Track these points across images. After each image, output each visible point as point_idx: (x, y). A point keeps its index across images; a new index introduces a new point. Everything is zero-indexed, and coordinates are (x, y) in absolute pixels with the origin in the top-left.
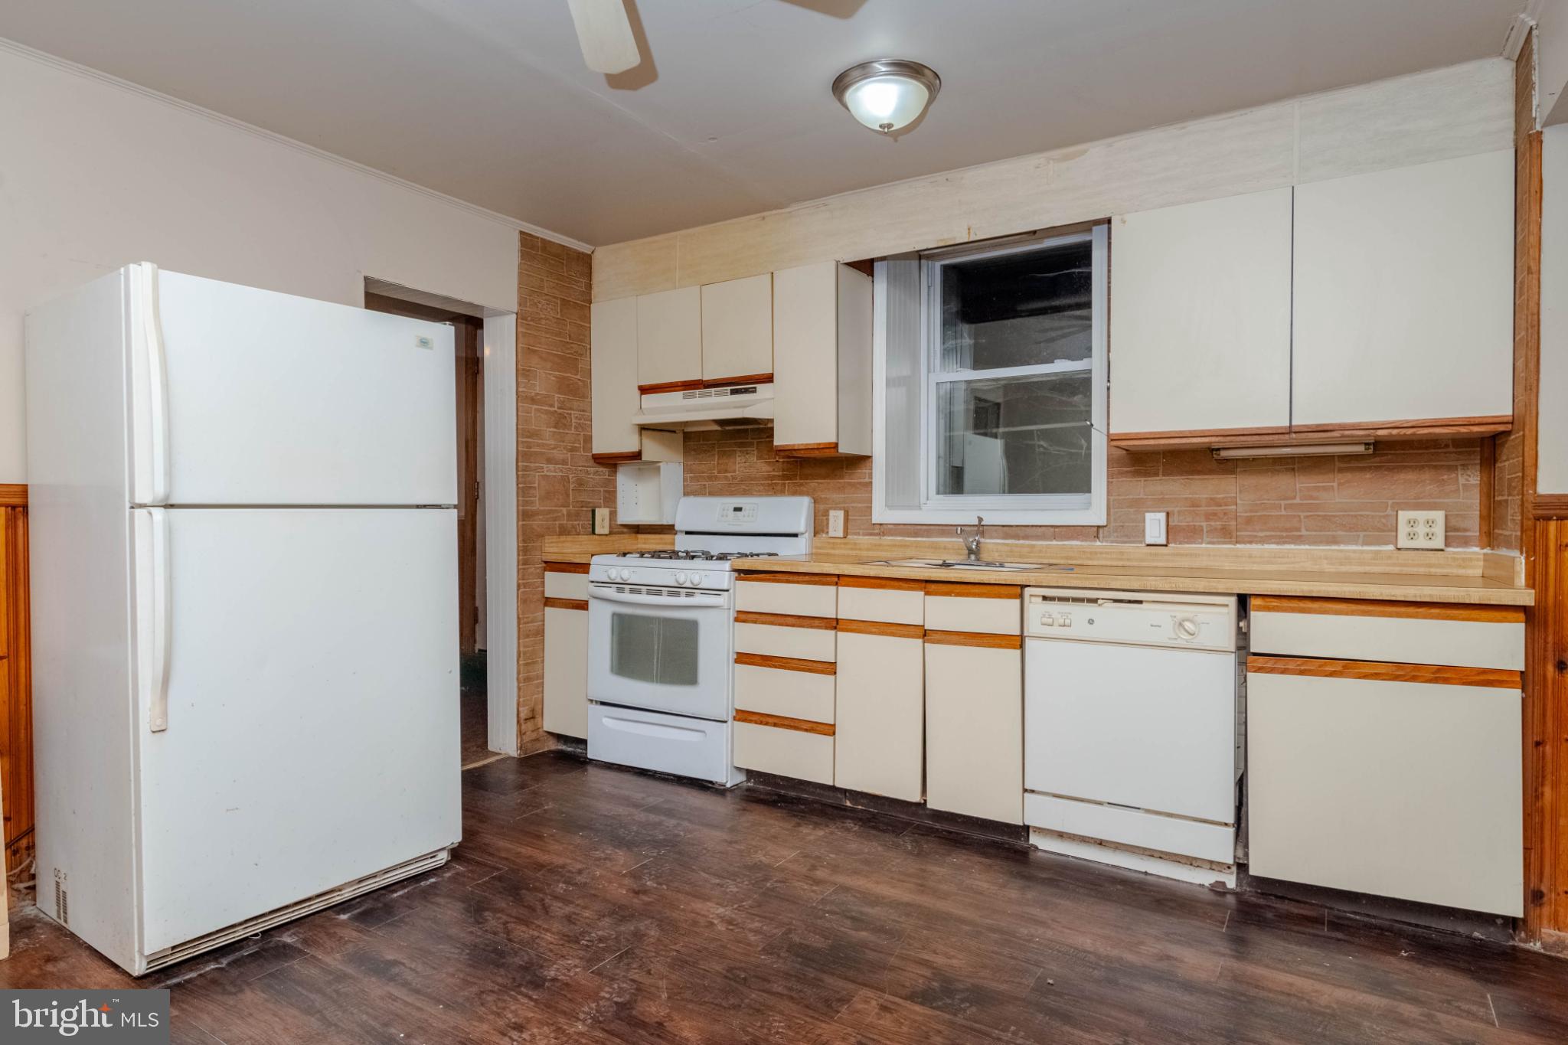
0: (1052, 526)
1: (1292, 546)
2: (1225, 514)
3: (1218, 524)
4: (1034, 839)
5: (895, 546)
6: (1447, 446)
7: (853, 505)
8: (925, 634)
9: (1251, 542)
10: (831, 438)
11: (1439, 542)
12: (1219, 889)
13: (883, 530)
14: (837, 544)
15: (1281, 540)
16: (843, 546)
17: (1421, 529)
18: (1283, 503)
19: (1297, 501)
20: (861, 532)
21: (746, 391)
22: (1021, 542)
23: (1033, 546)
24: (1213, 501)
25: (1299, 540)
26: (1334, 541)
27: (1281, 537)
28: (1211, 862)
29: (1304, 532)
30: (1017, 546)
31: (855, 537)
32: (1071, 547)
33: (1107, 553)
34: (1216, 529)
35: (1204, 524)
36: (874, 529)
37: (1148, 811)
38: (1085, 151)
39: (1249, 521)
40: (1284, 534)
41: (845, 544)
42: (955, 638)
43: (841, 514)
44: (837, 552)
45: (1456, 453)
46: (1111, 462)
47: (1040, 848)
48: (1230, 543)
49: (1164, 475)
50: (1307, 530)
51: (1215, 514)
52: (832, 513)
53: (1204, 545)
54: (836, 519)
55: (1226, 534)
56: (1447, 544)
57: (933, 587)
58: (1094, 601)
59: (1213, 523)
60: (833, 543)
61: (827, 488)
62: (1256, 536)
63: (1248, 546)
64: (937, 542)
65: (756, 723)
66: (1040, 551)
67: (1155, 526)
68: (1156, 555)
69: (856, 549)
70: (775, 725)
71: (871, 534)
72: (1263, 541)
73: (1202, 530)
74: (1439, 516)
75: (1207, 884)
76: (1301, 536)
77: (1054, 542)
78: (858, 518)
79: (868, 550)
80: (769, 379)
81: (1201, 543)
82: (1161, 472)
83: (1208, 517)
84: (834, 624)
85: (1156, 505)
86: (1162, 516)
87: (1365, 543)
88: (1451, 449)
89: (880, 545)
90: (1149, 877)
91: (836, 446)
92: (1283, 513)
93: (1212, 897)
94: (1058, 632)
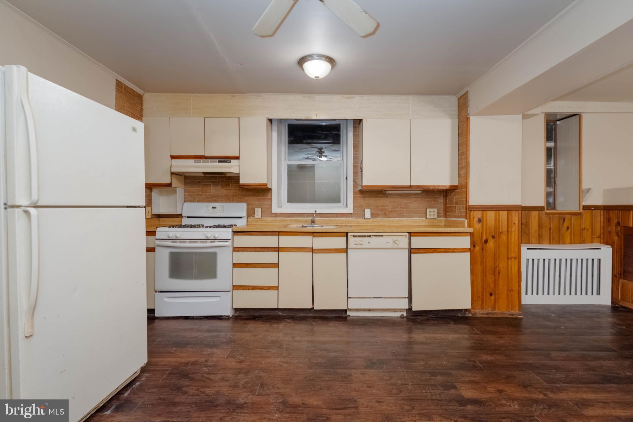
0: (336, 213)
1: (402, 219)
2: (385, 209)
3: (384, 212)
4: (349, 313)
5: (282, 220)
6: (436, 192)
7: (264, 206)
8: (313, 251)
9: (392, 218)
10: (265, 182)
11: (436, 217)
12: (402, 317)
13: (276, 215)
14: (258, 220)
15: (400, 217)
17: (432, 213)
18: (400, 206)
19: (403, 206)
20: (267, 216)
21: (226, 162)
22: (326, 219)
23: (330, 220)
24: (382, 206)
25: (404, 217)
26: (412, 217)
27: (399, 216)
28: (400, 309)
29: (405, 215)
30: (325, 220)
31: (265, 218)
32: (343, 220)
33: (353, 222)
34: (383, 214)
35: (380, 212)
36: (272, 215)
37: (385, 298)
38: (355, 97)
39: (391, 211)
40: (400, 215)
41: (261, 220)
42: (324, 251)
43: (260, 209)
44: (258, 223)
45: (439, 194)
46: (354, 193)
47: (351, 315)
48: (387, 218)
49: (369, 198)
50: (406, 214)
51: (383, 209)
52: (256, 209)
53: (380, 219)
54: (258, 212)
55: (386, 215)
56: (437, 217)
57: (315, 234)
58: (370, 236)
59: (382, 212)
60: (256, 220)
61: (254, 200)
62: (393, 216)
63: (391, 219)
64: (297, 219)
65: (244, 290)
66: (333, 222)
67: (368, 213)
68: (368, 222)
69: (265, 222)
70: (252, 289)
71: (271, 217)
72: (395, 217)
73: (379, 214)
74: (436, 210)
75: (399, 316)
76: (404, 216)
77: (337, 219)
78: (267, 211)
79: (271, 222)
80: (237, 158)
81: (379, 218)
82: (368, 197)
83: (381, 210)
84: (278, 250)
85: (368, 206)
86: (369, 210)
87: (419, 217)
88: (437, 193)
89: (275, 221)
90: (383, 317)
91: (267, 185)
92: (400, 209)
93: (400, 319)
94: (359, 246)
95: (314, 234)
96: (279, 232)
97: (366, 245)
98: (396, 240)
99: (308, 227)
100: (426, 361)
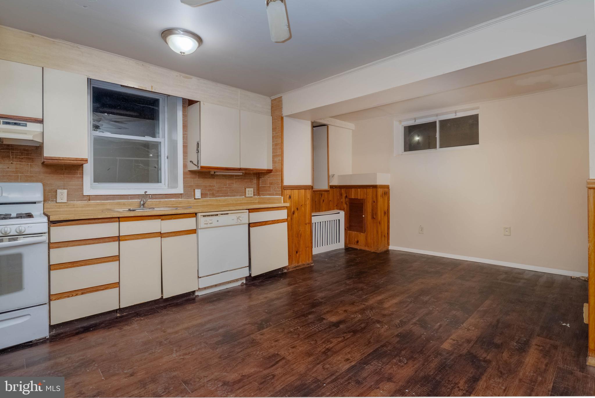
0: (165, 194)
1: (227, 198)
2: (213, 189)
3: (211, 192)
4: (197, 294)
5: (98, 204)
6: (252, 174)
7: (69, 187)
8: (161, 235)
9: (219, 197)
11: (252, 195)
12: (242, 285)
13: (89, 198)
14: (62, 206)
15: (225, 196)
16: (66, 206)
17: (250, 193)
18: (225, 186)
19: (228, 186)
20: (76, 199)
21: (18, 124)
22: (154, 200)
23: (160, 201)
24: (210, 186)
25: (228, 196)
26: (234, 196)
27: (225, 195)
28: (241, 278)
29: (229, 194)
32: (174, 201)
33: (184, 202)
34: (211, 194)
35: (208, 192)
36: (84, 198)
37: (230, 271)
39: (218, 191)
40: (225, 194)
42: (173, 234)
43: (65, 191)
44: (61, 210)
45: (253, 176)
46: (184, 173)
47: (199, 295)
48: (214, 197)
49: (198, 178)
50: (230, 193)
51: (211, 190)
52: (59, 191)
53: (208, 198)
54: (62, 195)
55: (213, 195)
56: (254, 196)
59: (210, 192)
60: (59, 206)
61: (55, 180)
62: (219, 195)
63: (218, 198)
64: (119, 202)
65: (68, 297)
66: (163, 203)
67: (198, 193)
68: (198, 202)
69: (74, 208)
71: (81, 200)
72: (221, 196)
73: (208, 194)
74: (252, 189)
75: (240, 285)
76: (228, 195)
77: (166, 200)
79: (82, 207)
80: (39, 121)
81: (207, 198)
82: (197, 177)
83: (209, 190)
84: (119, 239)
85: (198, 187)
86: (200, 190)
87: (240, 196)
88: (252, 175)
89: (89, 205)
90: (228, 289)
91: (87, 160)
92: (225, 189)
93: (240, 287)
94: (209, 226)
95: (161, 217)
96: (119, 218)
97: (215, 224)
98: (239, 217)
99: (137, 211)
100: (293, 309)
